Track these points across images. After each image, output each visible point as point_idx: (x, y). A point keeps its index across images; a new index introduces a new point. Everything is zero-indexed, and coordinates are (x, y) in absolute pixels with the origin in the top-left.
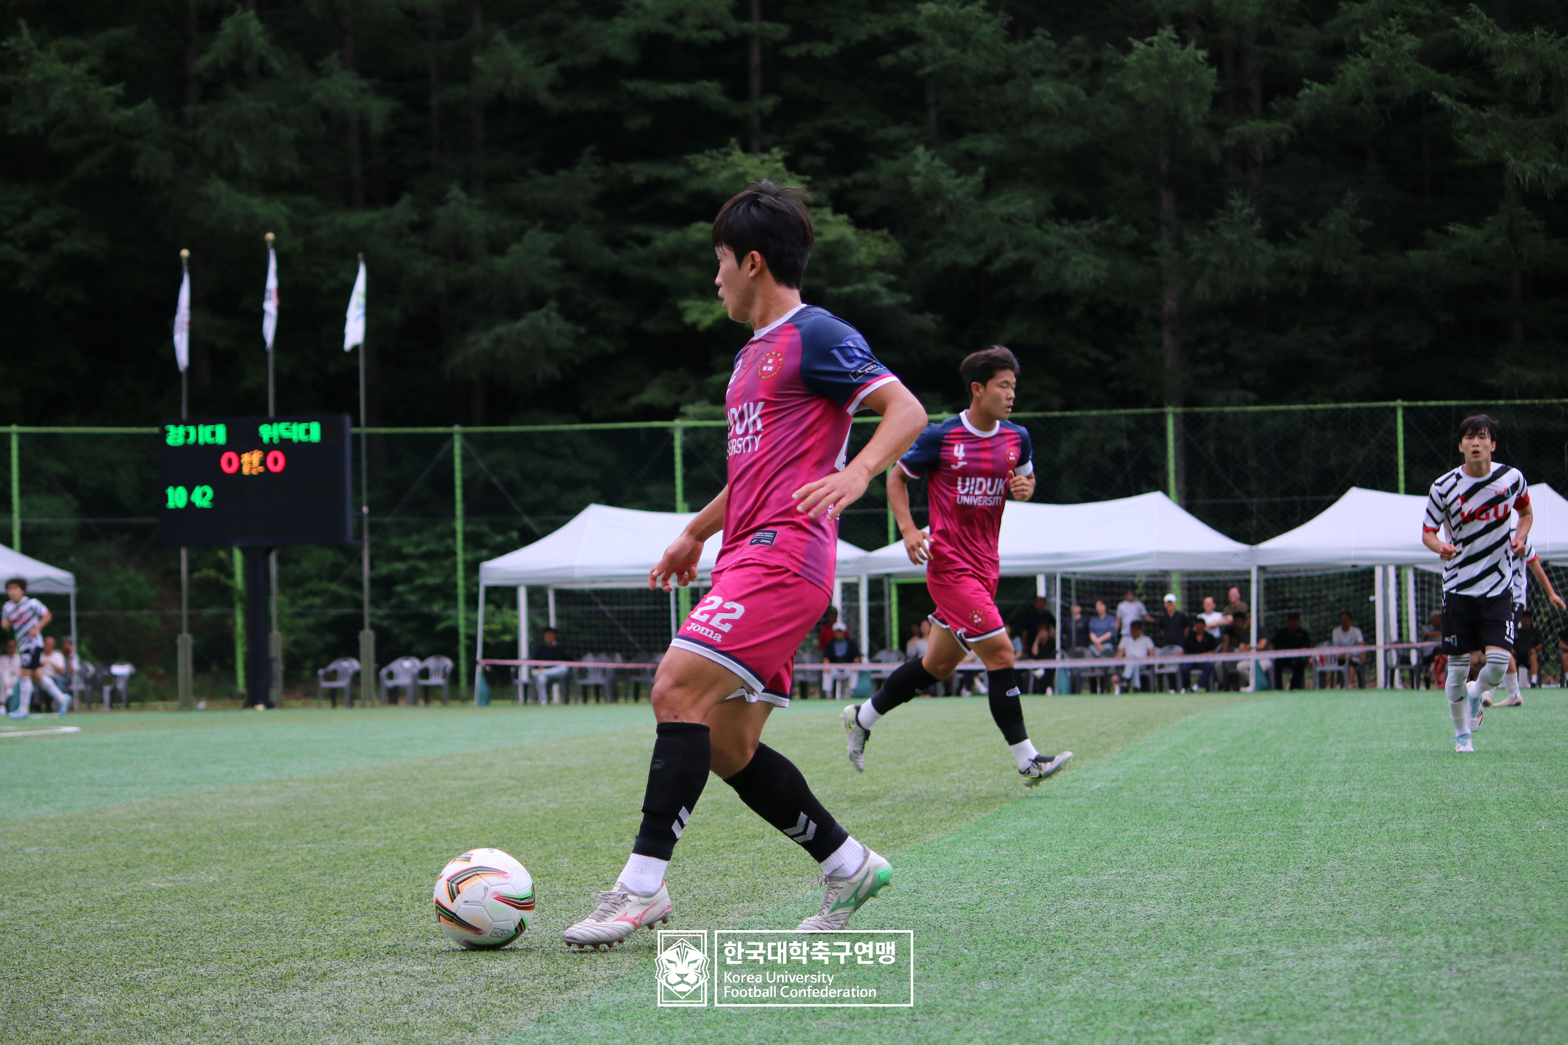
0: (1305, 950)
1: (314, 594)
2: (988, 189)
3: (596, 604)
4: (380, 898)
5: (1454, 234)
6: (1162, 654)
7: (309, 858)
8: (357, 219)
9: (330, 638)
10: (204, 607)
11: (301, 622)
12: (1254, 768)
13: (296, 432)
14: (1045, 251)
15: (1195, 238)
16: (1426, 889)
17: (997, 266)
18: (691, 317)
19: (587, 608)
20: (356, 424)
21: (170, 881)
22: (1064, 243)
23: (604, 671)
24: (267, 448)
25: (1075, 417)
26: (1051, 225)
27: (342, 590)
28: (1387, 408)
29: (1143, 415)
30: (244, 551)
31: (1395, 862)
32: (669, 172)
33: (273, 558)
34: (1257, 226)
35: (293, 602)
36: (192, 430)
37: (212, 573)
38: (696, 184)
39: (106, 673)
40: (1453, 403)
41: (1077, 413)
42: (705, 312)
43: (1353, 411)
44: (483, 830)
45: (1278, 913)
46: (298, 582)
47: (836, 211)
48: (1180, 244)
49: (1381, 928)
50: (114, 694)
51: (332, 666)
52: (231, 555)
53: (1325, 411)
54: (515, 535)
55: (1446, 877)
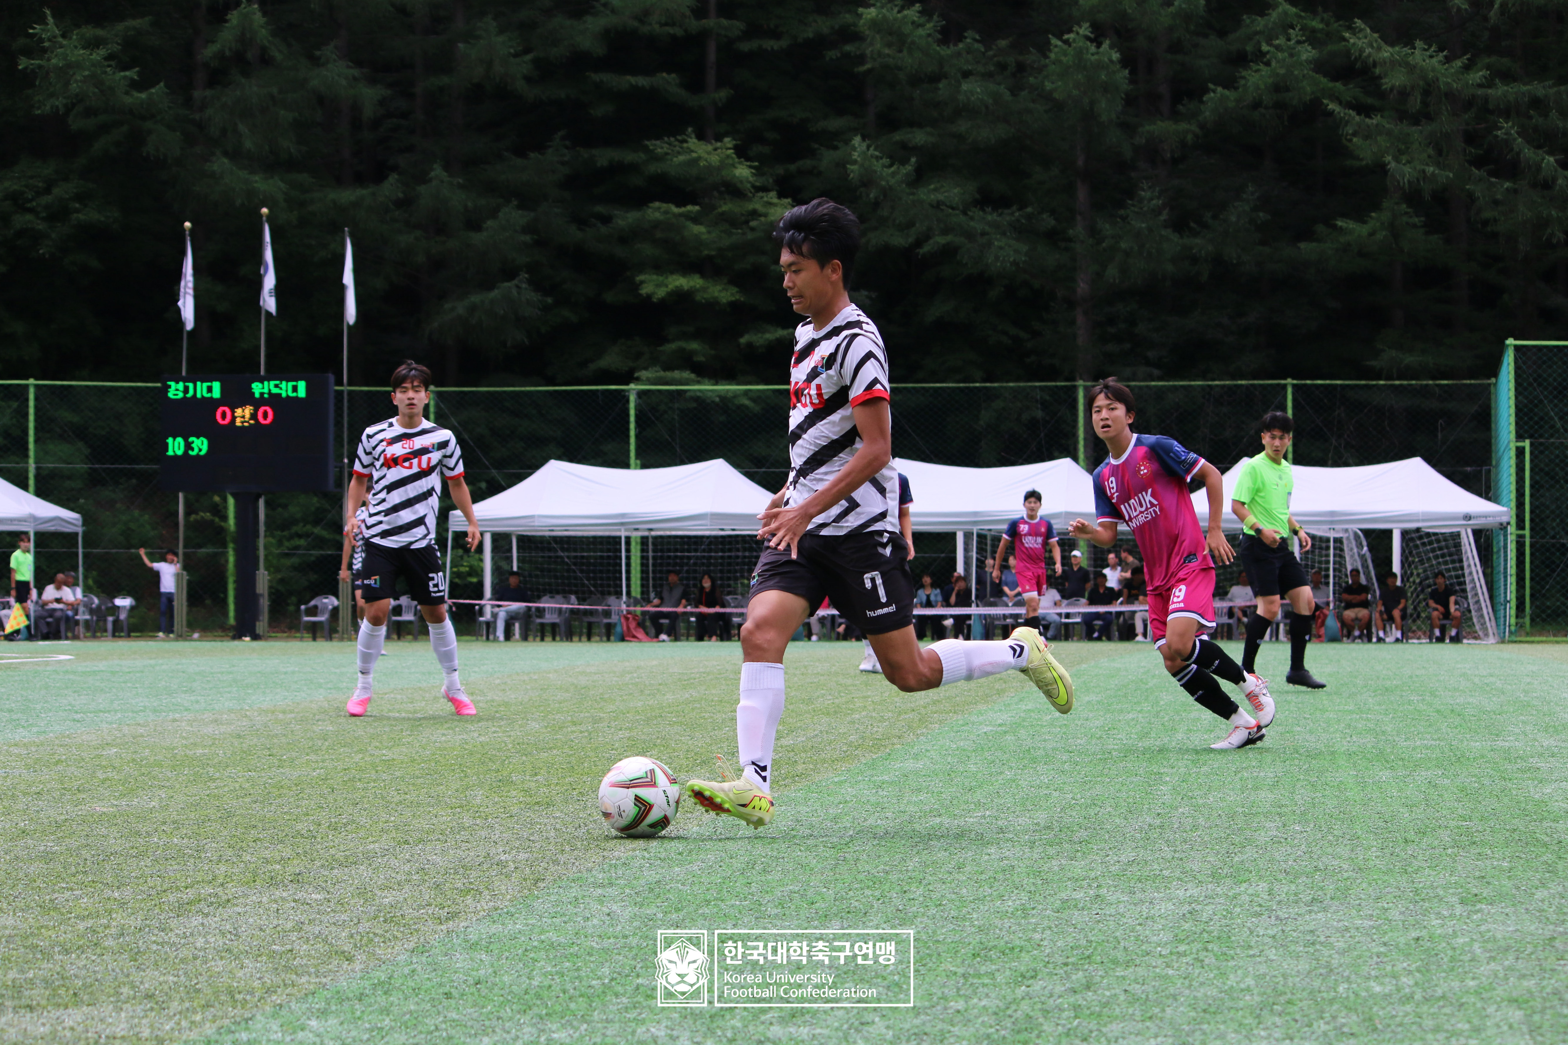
0: (1139, 895)
1: (300, 536)
2: (919, 178)
3: (555, 551)
4: (299, 826)
5: (1341, 227)
6: (1068, 605)
7: (247, 785)
8: (347, 195)
9: (313, 577)
10: (200, 547)
11: (288, 562)
12: (1131, 716)
13: (285, 389)
14: (970, 235)
15: (1107, 226)
16: (1262, 837)
17: (926, 249)
18: (645, 290)
19: (547, 554)
20: (340, 382)
21: (113, 805)
22: (987, 228)
23: (560, 611)
24: (257, 403)
25: (994, 388)
26: (976, 213)
27: (325, 534)
28: (1278, 385)
29: (1056, 387)
30: (234, 496)
31: (1240, 810)
32: (629, 157)
33: (261, 503)
34: (1164, 216)
35: (280, 543)
36: (191, 385)
37: (208, 516)
38: (653, 168)
39: (110, 605)
40: (1339, 382)
41: (996, 385)
42: (658, 286)
43: (1247, 387)
44: (413, 761)
45: (1122, 858)
46: (285, 525)
47: (781, 196)
48: (1093, 231)
49: (1213, 875)
50: (116, 622)
51: (313, 603)
52: (225, 500)
53: (1223, 386)
54: (483, 485)
55: (1284, 826)
